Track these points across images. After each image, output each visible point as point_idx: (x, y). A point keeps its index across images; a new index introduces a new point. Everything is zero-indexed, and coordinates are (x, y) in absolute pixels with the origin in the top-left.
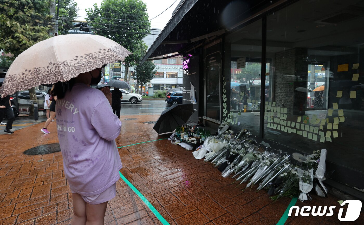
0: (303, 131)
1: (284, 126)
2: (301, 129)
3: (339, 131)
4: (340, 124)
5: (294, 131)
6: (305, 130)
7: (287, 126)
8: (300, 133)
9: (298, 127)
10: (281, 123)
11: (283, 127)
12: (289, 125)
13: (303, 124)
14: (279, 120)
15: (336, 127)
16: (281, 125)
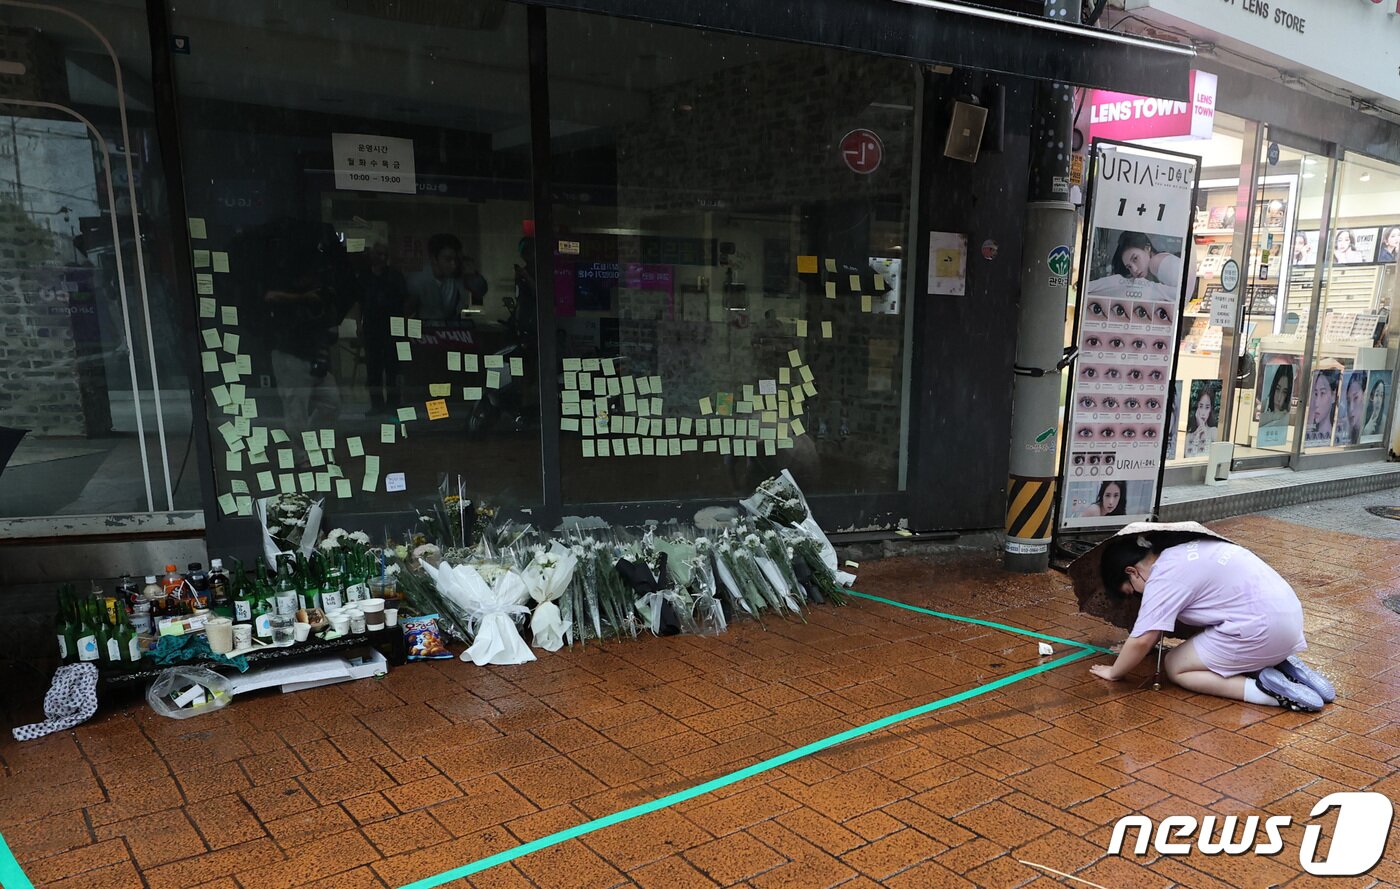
0: (716, 438)
1: (652, 439)
2: (714, 433)
3: (803, 419)
4: (807, 402)
5: (691, 445)
6: (722, 436)
7: (664, 436)
8: (709, 447)
9: (701, 430)
10: (643, 430)
11: (648, 444)
12: (671, 429)
13: (718, 417)
14: (632, 420)
15: (798, 410)
16: (641, 437)
